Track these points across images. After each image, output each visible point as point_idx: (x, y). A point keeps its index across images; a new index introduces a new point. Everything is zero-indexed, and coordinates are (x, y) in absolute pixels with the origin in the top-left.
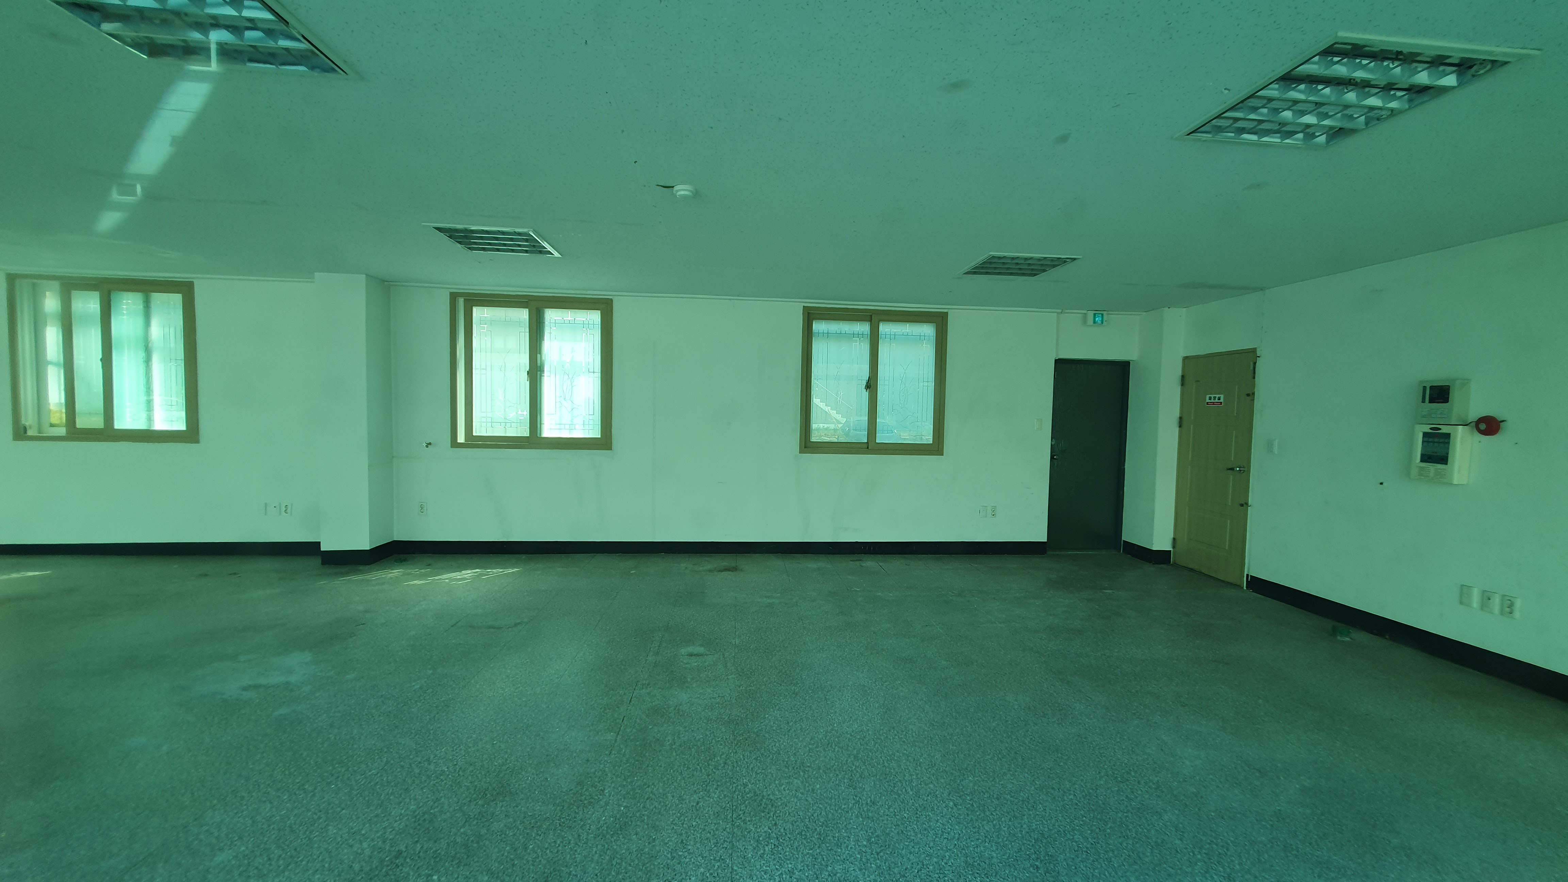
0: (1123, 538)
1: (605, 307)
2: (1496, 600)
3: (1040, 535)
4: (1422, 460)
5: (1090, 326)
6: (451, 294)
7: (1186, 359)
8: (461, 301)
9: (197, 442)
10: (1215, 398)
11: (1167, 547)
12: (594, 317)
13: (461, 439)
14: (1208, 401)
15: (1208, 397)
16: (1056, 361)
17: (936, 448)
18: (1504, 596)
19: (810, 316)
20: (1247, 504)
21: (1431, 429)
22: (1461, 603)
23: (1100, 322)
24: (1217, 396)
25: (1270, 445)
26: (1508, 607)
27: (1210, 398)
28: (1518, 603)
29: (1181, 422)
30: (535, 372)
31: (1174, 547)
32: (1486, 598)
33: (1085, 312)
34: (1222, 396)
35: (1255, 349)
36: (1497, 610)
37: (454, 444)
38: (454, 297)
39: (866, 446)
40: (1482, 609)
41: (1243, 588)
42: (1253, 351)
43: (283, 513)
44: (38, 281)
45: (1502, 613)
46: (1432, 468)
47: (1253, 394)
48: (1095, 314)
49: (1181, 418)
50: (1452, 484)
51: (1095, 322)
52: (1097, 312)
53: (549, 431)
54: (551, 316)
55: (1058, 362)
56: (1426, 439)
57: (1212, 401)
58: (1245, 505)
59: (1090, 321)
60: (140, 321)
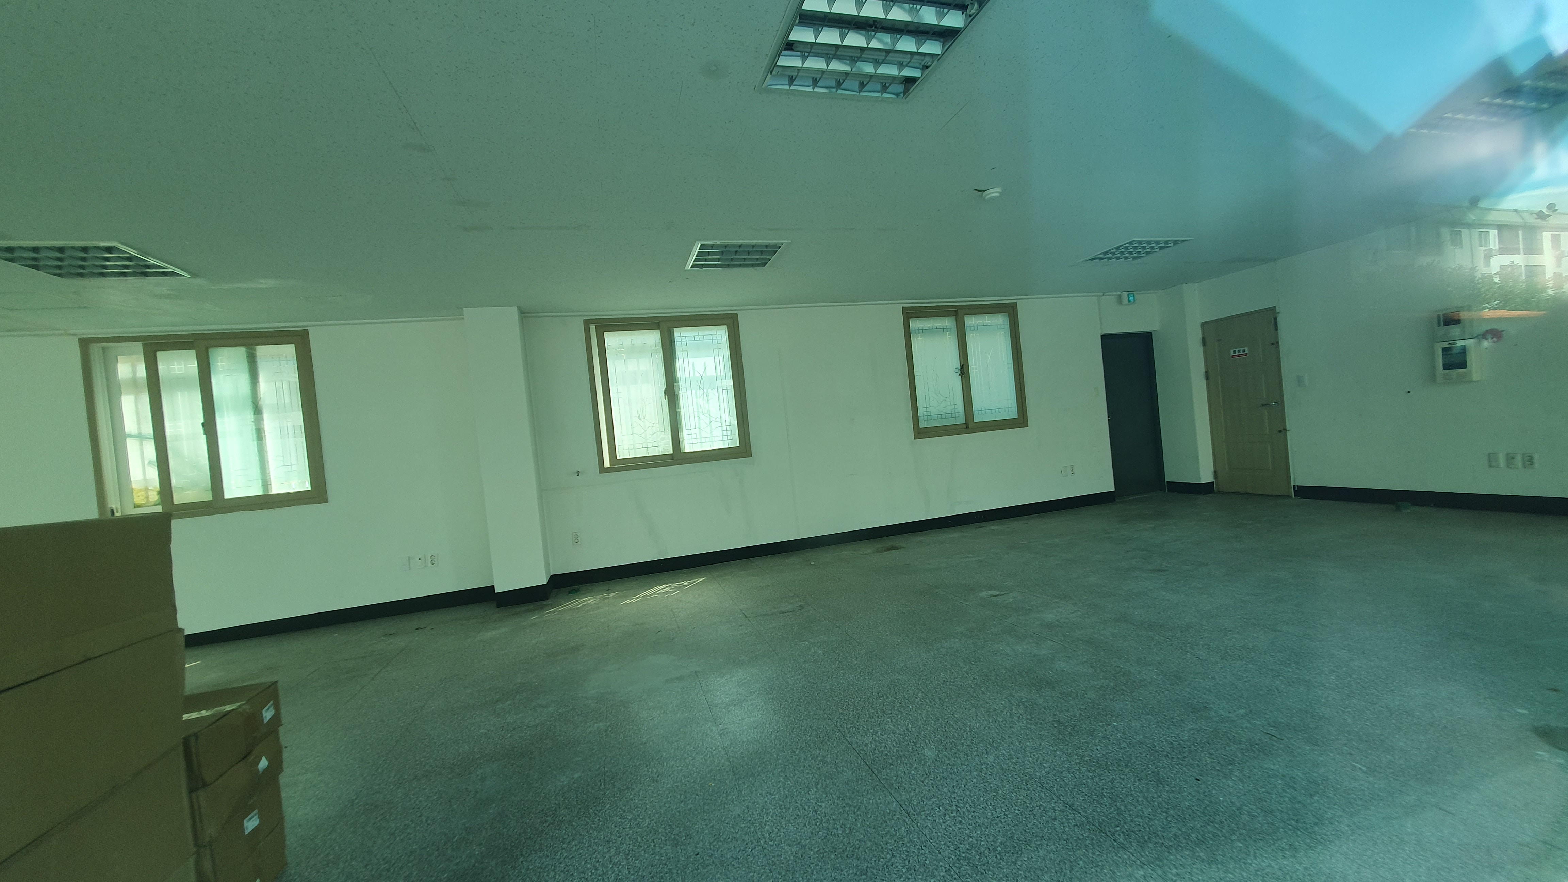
0: (1167, 480)
1: (731, 322)
2: (1519, 460)
3: (1109, 486)
4: (1444, 369)
5: (1126, 305)
6: (585, 321)
7: (1204, 324)
8: (593, 328)
9: (326, 501)
10: (1239, 351)
11: (1210, 479)
12: (721, 334)
13: (607, 464)
14: (1232, 354)
15: (1232, 351)
16: (1102, 336)
17: (1021, 421)
18: (1523, 454)
19: (909, 314)
20: (1285, 430)
21: (1449, 344)
22: (1490, 466)
23: (1132, 301)
24: (1242, 349)
25: (1300, 381)
26: (1529, 461)
27: (1235, 352)
28: (1536, 457)
29: (1207, 377)
30: (671, 393)
31: (1216, 477)
32: (1510, 458)
33: (1119, 293)
34: (1246, 349)
35: (1275, 307)
36: (1520, 464)
37: (602, 470)
38: (587, 323)
39: (965, 426)
40: (1508, 467)
41: (1291, 497)
42: (1273, 309)
43: (430, 565)
44: (111, 344)
45: (1524, 466)
46: (1455, 373)
47: (1278, 342)
48: (1128, 295)
49: (1206, 372)
50: (1471, 382)
51: (1129, 301)
52: (1130, 292)
53: (688, 446)
54: (681, 335)
55: (1104, 338)
56: (1445, 353)
57: (1237, 354)
58: (1283, 431)
59: (1125, 301)
60: (244, 379)
